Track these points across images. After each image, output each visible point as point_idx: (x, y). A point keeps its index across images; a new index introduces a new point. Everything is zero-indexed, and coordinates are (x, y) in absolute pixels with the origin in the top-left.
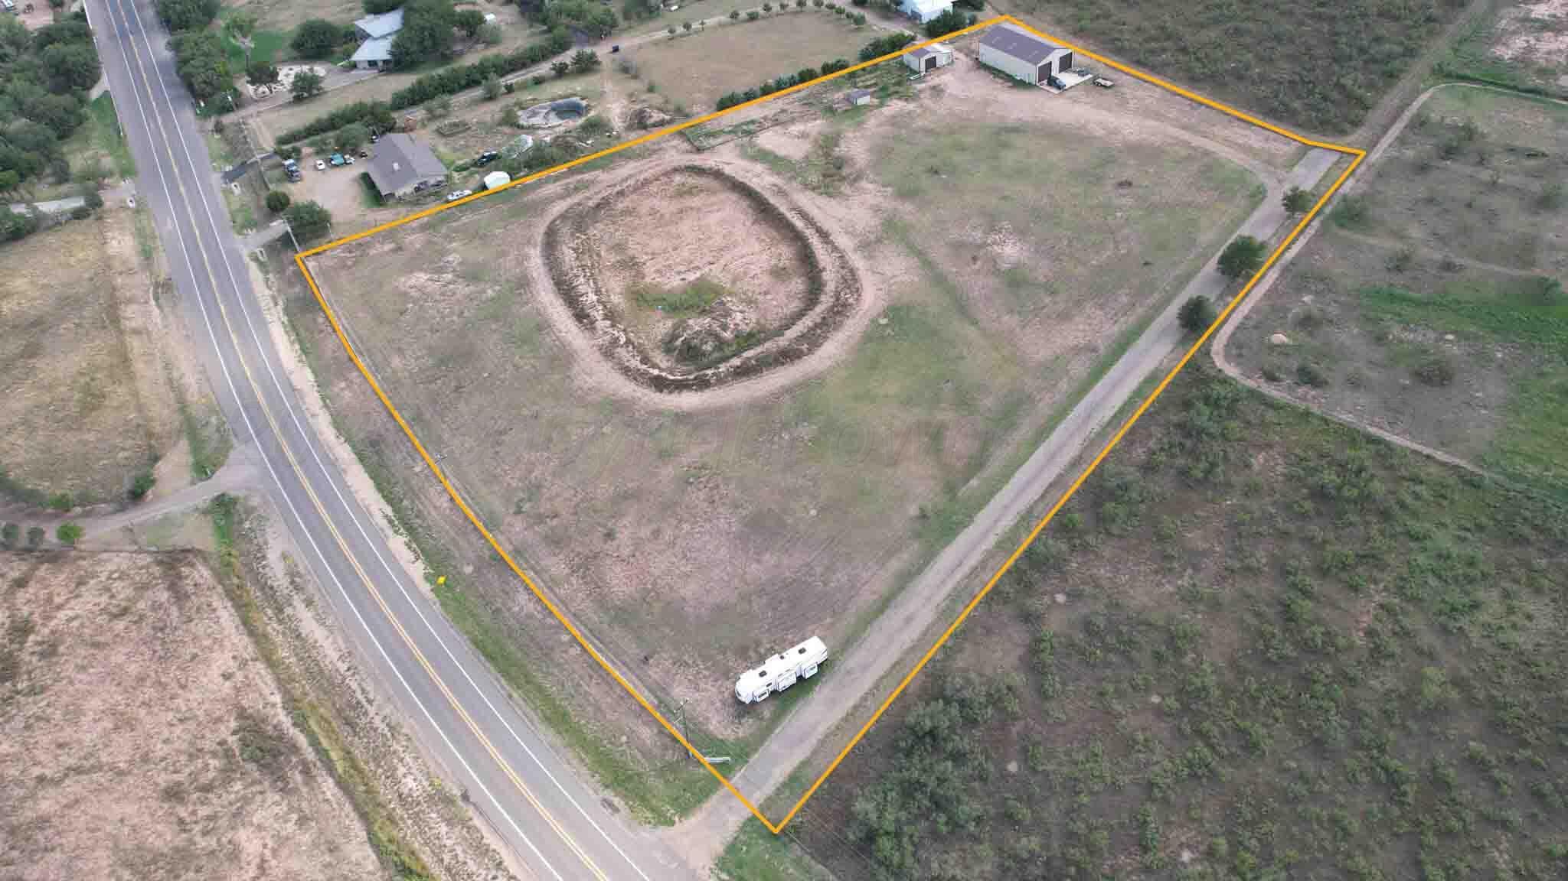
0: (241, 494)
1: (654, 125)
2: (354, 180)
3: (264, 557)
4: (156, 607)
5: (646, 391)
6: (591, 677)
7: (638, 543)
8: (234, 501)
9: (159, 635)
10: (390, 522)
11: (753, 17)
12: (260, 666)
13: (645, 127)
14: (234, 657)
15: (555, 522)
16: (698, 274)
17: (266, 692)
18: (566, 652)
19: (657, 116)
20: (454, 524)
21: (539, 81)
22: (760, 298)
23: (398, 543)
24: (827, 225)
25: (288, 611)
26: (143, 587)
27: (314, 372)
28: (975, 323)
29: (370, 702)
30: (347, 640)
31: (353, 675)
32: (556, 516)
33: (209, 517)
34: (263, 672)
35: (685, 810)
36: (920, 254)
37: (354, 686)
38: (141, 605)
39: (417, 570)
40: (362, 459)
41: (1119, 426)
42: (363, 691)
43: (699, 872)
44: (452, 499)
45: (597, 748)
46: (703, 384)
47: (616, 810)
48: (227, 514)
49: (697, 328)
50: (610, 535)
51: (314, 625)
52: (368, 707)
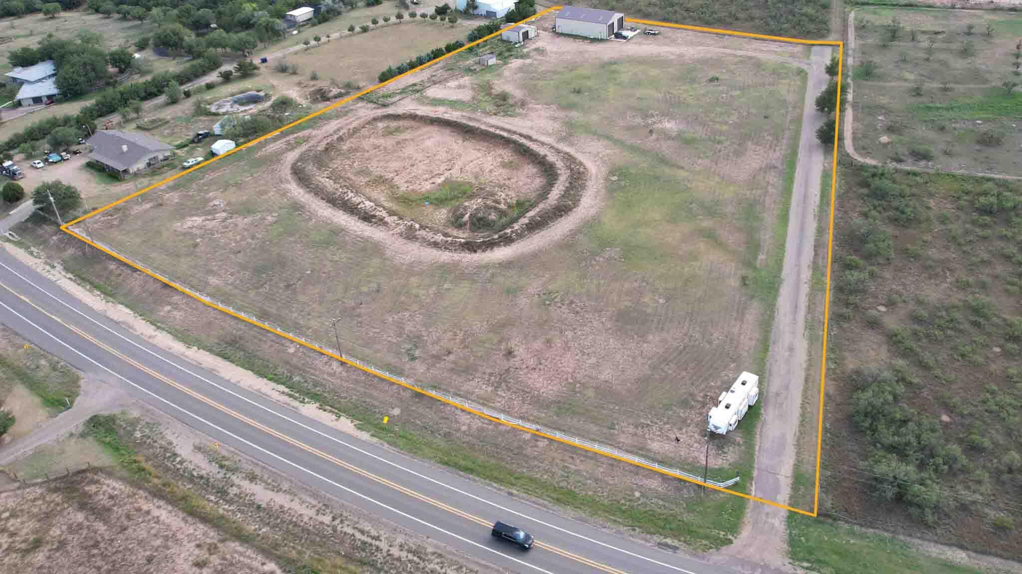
0: (116, 411)
1: (336, 97)
2: (80, 169)
3: (175, 455)
4: (73, 529)
5: (462, 255)
6: (572, 458)
7: (538, 355)
8: (111, 419)
9: (95, 551)
10: (290, 396)
11: (365, 30)
12: (235, 545)
13: (328, 99)
14: (198, 546)
15: (452, 357)
16: (443, 178)
17: (255, 564)
18: (536, 446)
19: (335, 91)
20: (357, 382)
21: (210, 87)
22: (507, 182)
23: (310, 409)
24: (525, 132)
25: (233, 491)
26: (47, 517)
27: (127, 306)
28: (682, 168)
29: (377, 538)
30: (315, 496)
31: (342, 522)
32: (450, 353)
33: (90, 438)
34: (240, 549)
35: (734, 529)
36: (608, 137)
37: (350, 531)
38: (55, 532)
39: (346, 425)
40: (226, 357)
41: (828, 204)
42: (362, 532)
43: (783, 569)
44: (343, 363)
45: (620, 509)
46: (508, 240)
47: (675, 548)
48: (110, 431)
49: (475, 207)
50: (510, 353)
51: (270, 495)
52: (377, 543)
